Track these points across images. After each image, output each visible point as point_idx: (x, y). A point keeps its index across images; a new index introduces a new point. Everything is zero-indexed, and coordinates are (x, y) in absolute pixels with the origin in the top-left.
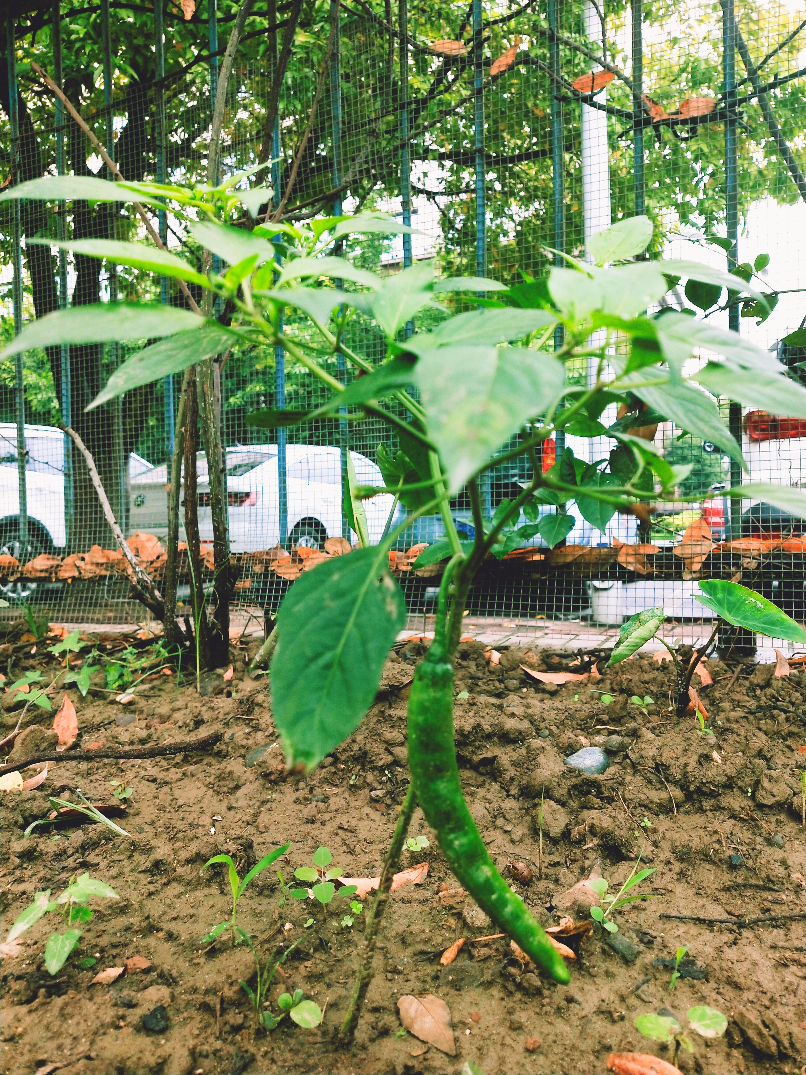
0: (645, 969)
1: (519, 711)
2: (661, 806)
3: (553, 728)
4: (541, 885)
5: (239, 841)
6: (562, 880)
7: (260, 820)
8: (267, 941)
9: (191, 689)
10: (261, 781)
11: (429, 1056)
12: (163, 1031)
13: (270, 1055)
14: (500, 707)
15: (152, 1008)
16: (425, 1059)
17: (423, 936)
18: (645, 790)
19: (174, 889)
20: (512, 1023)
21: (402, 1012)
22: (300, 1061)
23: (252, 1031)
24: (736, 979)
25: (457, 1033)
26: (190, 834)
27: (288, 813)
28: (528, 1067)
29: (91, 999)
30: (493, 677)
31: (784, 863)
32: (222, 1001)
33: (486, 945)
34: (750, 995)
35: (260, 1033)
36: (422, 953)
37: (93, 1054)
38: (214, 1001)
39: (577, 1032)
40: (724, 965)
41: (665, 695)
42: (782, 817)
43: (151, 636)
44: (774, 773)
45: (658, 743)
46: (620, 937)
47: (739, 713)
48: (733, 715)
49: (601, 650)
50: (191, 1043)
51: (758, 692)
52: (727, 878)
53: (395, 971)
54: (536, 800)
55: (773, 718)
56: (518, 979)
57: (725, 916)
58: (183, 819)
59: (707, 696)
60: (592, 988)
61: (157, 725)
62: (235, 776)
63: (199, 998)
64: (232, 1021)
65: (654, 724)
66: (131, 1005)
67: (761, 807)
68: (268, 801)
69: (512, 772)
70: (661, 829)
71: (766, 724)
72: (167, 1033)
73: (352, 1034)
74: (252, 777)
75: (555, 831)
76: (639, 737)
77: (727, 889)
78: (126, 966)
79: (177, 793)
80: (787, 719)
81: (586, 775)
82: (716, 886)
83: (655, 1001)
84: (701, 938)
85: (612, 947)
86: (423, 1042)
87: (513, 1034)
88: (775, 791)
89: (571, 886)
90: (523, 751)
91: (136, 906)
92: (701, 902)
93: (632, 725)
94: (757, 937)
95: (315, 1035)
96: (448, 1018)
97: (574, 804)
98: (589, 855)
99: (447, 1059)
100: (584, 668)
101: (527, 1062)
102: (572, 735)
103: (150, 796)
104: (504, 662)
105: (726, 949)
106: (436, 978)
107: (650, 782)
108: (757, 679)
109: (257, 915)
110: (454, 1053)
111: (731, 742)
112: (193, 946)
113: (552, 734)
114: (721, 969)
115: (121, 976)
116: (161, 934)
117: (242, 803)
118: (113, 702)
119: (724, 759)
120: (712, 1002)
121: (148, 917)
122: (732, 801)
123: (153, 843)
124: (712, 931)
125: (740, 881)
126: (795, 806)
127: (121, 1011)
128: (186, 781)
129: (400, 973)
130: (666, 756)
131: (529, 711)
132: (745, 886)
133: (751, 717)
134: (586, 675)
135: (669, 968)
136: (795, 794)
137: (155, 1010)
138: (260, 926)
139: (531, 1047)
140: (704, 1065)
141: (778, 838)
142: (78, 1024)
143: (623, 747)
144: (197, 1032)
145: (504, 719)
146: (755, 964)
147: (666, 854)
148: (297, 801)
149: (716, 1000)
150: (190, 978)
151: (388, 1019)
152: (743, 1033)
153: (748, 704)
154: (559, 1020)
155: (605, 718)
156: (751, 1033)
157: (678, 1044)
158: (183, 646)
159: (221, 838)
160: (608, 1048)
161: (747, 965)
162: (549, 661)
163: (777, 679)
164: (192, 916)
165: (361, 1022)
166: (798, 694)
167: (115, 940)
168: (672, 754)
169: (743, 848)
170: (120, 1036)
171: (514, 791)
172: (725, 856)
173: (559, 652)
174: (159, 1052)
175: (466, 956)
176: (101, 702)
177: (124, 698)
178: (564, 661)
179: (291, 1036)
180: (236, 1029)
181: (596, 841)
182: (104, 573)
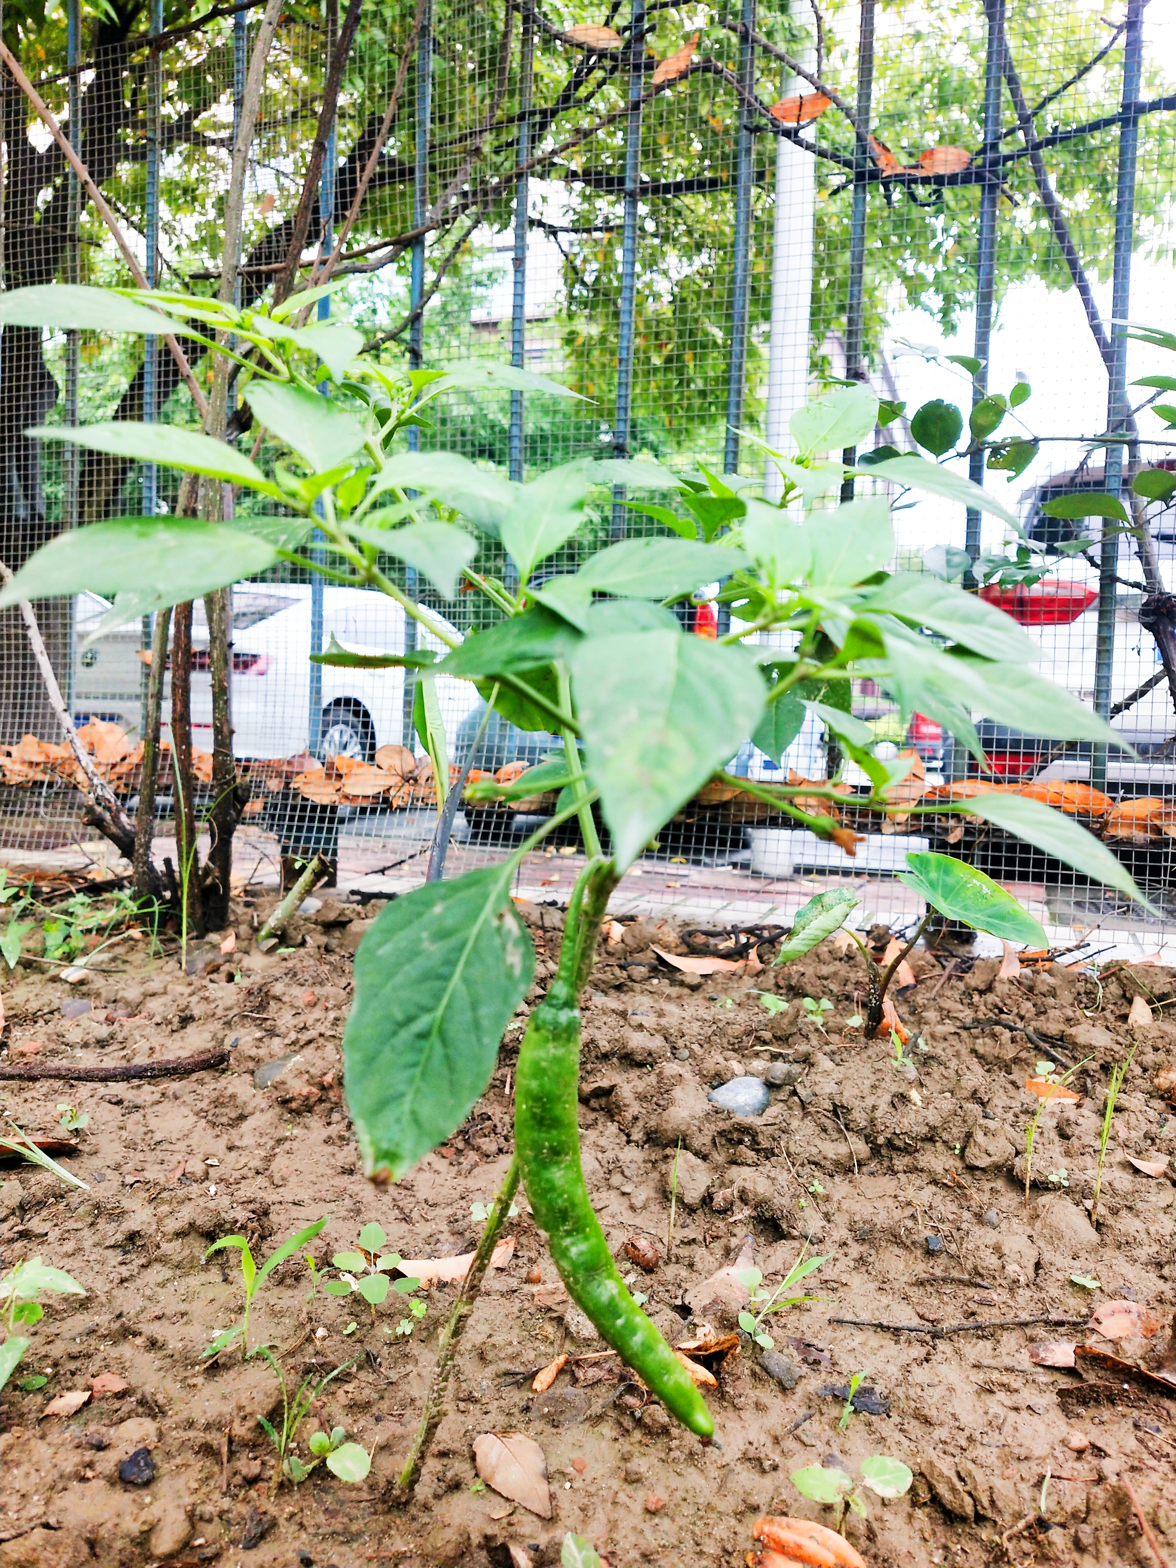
0: (809, 1402)
1: (650, 1021)
2: (837, 1163)
3: (696, 1047)
4: (670, 1272)
5: (251, 1207)
6: (699, 1266)
7: (275, 1166)
8: (291, 1354)
9: (172, 964)
10: (278, 1110)
11: (515, 1519)
12: (147, 1484)
13: (297, 1518)
14: (623, 1014)
15: (132, 1451)
16: (510, 1524)
17: (510, 1350)
18: (818, 1142)
19: (158, 1273)
20: (627, 1473)
21: (478, 1458)
22: (339, 1528)
23: (272, 1484)
24: (926, 1412)
25: (555, 1487)
26: (181, 1193)
27: (316, 1157)
28: (648, 1534)
29: (43, 1437)
30: (612, 961)
31: (997, 1250)
32: (231, 1442)
33: (596, 1364)
34: (942, 1433)
35: (285, 1487)
36: (507, 1373)
37: (52, 1521)
38: (218, 1440)
39: (715, 1485)
40: (912, 1393)
41: (848, 998)
42: (999, 1184)
43: (110, 877)
44: (991, 1124)
45: (838, 1074)
46: (776, 1355)
47: (949, 1027)
48: (940, 1029)
49: (764, 928)
50: (188, 1500)
51: (976, 998)
52: (921, 1268)
53: (471, 1399)
54: (668, 1151)
55: (994, 1036)
56: (638, 1414)
57: (916, 1322)
58: (162, 1163)
59: (906, 1001)
60: (738, 1425)
61: (124, 1020)
62: (239, 1101)
63: (198, 1436)
64: (245, 1471)
65: (833, 1047)
66: (101, 1447)
67: (971, 1169)
68: (286, 1139)
69: (635, 1108)
70: (836, 1197)
71: (984, 1045)
72: (154, 1487)
73: (412, 1489)
74: (264, 1104)
75: (693, 1196)
76: (812, 1065)
77: (921, 1283)
78: (89, 1388)
79: (153, 1123)
80: (1013, 1040)
81: (738, 1118)
82: (905, 1279)
83: (818, 1444)
84: (883, 1352)
85: (765, 1369)
86: (507, 1499)
87: (629, 1488)
88: (991, 1150)
89: (710, 1273)
90: (653, 1079)
91: (103, 1299)
92: (885, 1300)
93: (803, 1048)
94: (957, 1351)
95: (360, 1489)
96: (542, 1466)
97: (719, 1158)
98: (736, 1231)
99: (539, 1524)
100: (739, 953)
101: (646, 1527)
102: (721, 1060)
103: (114, 1124)
104: (629, 940)
105: (914, 1368)
106: (527, 1409)
107: (825, 1130)
108: (975, 979)
109: (275, 1313)
110: (548, 1514)
111: (936, 1076)
112: (187, 1360)
113: (693, 1055)
114: (908, 1398)
115: (87, 1404)
116: (139, 1341)
117: (248, 1141)
118: (55, 979)
119: (927, 1102)
120: (894, 1447)
121: (120, 1316)
122: (933, 1161)
123: (126, 1204)
124: (897, 1342)
125: (938, 1272)
126: (1017, 1170)
127: (88, 1455)
128: (166, 1105)
129: (476, 1401)
130: (848, 1097)
131: (663, 1021)
132: (944, 1280)
133: (964, 1034)
134: (741, 963)
135: (839, 1399)
136: (1018, 1153)
137: (137, 1454)
138: (280, 1331)
139: (652, 1507)
140: (878, 1532)
141: (991, 1215)
142: (27, 1474)
143: (790, 1079)
144: (195, 1485)
145: (628, 1032)
146: (951, 1390)
147: (841, 1233)
148: (328, 1141)
149: (898, 1443)
150: (183, 1407)
151: (459, 1468)
152: (931, 1488)
153: (960, 1015)
154: (692, 1470)
155: (767, 1035)
156: (942, 1489)
157: (847, 1505)
158: (160, 897)
159: (225, 1201)
160: (755, 1509)
161: (939, 1391)
162: (690, 940)
163: (1002, 982)
164: (183, 1315)
165: (424, 1471)
166: (1029, 1005)
167: (75, 1349)
168: (856, 1092)
169: (945, 1228)
170: (88, 1493)
171: (637, 1135)
172: (919, 1238)
173: (705, 927)
174: (144, 1515)
175: (567, 1378)
176: (35, 978)
177: (72, 974)
178: (712, 941)
179: (325, 1490)
180: (251, 1481)
181: (747, 1212)
182: (40, 777)
